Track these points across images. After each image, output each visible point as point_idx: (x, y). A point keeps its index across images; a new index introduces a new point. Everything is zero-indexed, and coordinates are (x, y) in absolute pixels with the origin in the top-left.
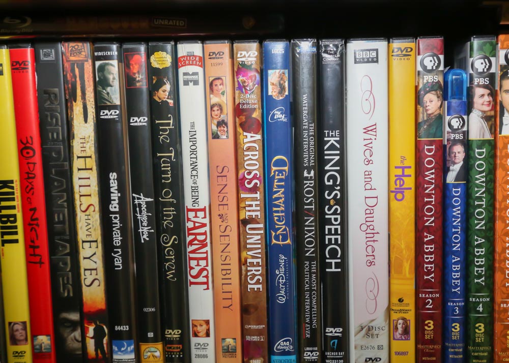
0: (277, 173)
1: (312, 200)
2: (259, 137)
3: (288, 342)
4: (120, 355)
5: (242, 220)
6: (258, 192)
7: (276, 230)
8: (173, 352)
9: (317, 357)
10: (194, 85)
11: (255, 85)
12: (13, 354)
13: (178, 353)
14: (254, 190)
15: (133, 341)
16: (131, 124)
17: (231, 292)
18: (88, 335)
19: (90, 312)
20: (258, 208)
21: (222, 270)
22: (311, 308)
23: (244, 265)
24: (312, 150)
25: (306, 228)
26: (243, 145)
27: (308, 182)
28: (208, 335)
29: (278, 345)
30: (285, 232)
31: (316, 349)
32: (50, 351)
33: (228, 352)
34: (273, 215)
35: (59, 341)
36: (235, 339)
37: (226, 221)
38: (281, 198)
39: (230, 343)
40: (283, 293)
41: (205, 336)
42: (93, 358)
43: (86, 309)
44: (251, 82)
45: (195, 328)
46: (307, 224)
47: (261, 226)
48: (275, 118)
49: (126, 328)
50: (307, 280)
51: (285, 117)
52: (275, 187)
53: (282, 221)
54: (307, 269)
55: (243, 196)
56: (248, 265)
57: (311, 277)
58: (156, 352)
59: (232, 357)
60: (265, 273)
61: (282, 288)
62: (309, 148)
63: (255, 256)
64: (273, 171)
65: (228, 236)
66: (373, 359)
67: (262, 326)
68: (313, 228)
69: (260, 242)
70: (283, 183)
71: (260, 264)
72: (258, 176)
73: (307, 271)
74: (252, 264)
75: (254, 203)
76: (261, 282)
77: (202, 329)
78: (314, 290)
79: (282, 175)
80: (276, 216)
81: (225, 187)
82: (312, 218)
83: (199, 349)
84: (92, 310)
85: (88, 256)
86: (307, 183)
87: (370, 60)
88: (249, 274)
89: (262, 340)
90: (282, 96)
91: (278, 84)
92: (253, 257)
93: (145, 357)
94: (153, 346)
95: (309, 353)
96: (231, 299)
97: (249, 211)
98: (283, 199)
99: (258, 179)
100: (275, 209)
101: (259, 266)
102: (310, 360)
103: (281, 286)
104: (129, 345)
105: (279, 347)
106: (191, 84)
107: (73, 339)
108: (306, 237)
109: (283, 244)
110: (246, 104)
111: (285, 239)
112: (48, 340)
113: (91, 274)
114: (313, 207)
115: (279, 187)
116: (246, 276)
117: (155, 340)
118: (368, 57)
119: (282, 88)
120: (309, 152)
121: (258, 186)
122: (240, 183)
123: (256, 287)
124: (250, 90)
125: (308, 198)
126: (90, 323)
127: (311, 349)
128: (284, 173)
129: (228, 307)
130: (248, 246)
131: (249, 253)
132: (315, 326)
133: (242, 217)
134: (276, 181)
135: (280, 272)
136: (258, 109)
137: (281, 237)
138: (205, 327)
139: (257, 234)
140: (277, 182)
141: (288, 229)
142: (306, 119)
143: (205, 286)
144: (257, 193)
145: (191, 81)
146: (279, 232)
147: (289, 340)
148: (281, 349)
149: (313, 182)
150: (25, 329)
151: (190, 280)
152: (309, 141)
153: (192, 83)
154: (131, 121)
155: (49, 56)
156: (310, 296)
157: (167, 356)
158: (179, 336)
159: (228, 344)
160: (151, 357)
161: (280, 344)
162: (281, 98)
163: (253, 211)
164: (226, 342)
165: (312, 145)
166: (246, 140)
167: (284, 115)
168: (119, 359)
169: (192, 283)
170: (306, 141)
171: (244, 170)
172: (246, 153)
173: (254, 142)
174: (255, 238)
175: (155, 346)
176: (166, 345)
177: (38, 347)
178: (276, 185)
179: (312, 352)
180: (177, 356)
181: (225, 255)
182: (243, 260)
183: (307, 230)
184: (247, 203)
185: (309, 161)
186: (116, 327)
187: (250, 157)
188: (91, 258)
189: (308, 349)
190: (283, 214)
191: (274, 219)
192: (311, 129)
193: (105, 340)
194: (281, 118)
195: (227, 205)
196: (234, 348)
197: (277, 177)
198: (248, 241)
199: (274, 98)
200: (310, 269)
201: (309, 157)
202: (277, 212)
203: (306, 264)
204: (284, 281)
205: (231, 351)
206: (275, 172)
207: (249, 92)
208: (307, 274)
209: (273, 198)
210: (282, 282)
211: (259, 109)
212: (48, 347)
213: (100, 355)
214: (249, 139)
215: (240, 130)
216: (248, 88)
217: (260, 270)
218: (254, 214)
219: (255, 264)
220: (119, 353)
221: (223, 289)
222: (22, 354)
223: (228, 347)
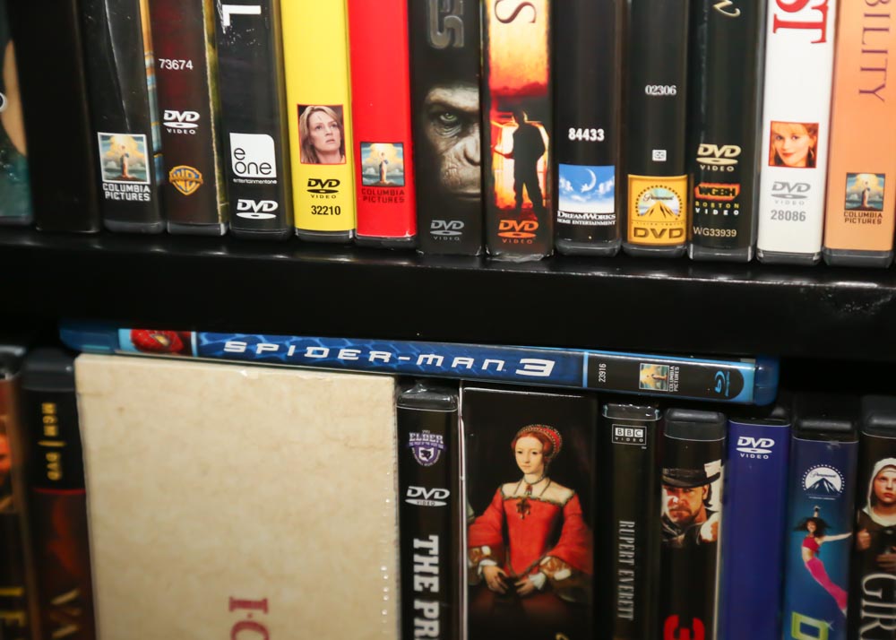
4: (577, 201)
8: (709, 202)
12: (310, 185)
13: (728, 206)
15: (611, 169)
17: (885, 52)
18: (498, 148)
19: (506, 88)
28: (810, 162)
32: (401, 182)
33: (862, 208)
35: (422, 159)
36: (883, 176)
39: (869, 186)
41: (803, 164)
42: (498, 208)
43: (495, 82)
45: (778, 144)
49: (598, 135)
58: (671, 199)
59: (869, 221)
77: (796, 148)
83: (783, 196)
84: (513, 85)
93: (641, 211)
94: (664, 184)
96: (884, 70)
104: (600, 180)
107: (462, 156)
112: (398, 154)
117: (664, 170)
126: (504, 118)
129: (873, 92)
138: (805, 141)
143: (817, 34)
150: (339, 124)
151: (775, 16)
157: (698, 210)
158: (735, 162)
159: (864, 187)
160: (658, 212)
164: (857, 183)
168: (575, 214)
169: (779, 24)
175: (669, 185)
176: (696, 184)
177: (372, 171)
180: (726, 213)
186: (572, 131)
193: (542, 164)
196: (877, 199)
205: (867, 205)
212: (398, 173)
213: (527, 200)
220: (577, 197)
221: (863, 43)
222: (330, 185)
223: (862, 196)
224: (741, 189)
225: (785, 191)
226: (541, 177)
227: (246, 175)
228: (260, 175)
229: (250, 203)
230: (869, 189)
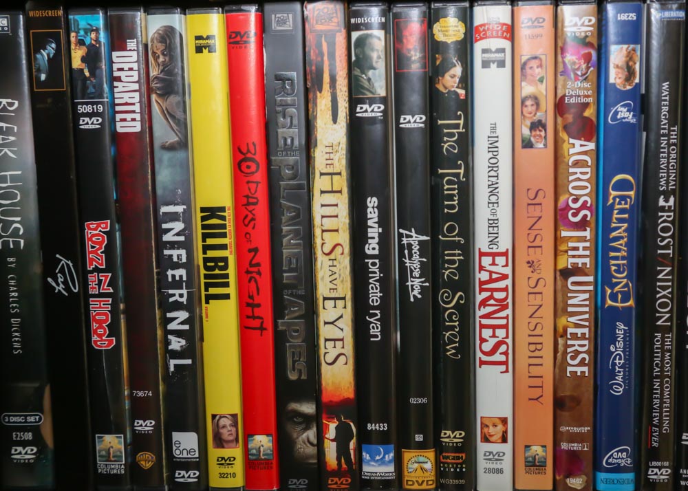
0: (618, 200)
1: (670, 242)
2: (591, 146)
3: (625, 453)
4: (373, 465)
5: (561, 271)
6: (588, 229)
7: (613, 286)
8: (448, 464)
9: (667, 477)
10: (498, 67)
11: (590, 67)
12: (218, 460)
13: (459, 466)
14: (582, 225)
15: (392, 446)
16: (401, 126)
17: (542, 377)
18: (327, 436)
19: (331, 401)
20: (587, 253)
21: (530, 344)
22: (662, 402)
23: (561, 336)
24: (673, 166)
25: (658, 284)
26: (567, 157)
27: (665, 214)
28: (504, 440)
29: (609, 458)
30: (626, 289)
31: (667, 464)
32: (271, 457)
33: (534, 465)
34: (609, 262)
36: (545, 446)
37: (538, 271)
38: (622, 238)
39: (537, 452)
40: (619, 379)
41: (500, 441)
42: (327, 471)
43: (325, 398)
44: (584, 63)
45: (486, 430)
46: (660, 277)
47: (591, 279)
48: (619, 117)
49: (384, 427)
50: (657, 361)
51: (633, 116)
52: (614, 220)
53: (623, 273)
54: (658, 345)
55: (564, 234)
56: (569, 336)
57: (663, 356)
58: (427, 462)
59: (539, 473)
60: (592, 350)
61: (619, 372)
62: (668, 163)
63: (579, 324)
64: (612, 197)
65: (541, 293)
67: (586, 428)
68: (670, 284)
69: (587, 303)
70: (626, 216)
71: (587, 336)
72: (588, 205)
73: (657, 348)
74: (575, 337)
75: (581, 245)
76: (587, 362)
77: (496, 432)
78: (668, 376)
79: (626, 204)
80: (614, 265)
81: (538, 220)
82: (669, 269)
83: (490, 459)
84: (336, 399)
85: (332, 320)
86: (663, 216)
88: (569, 350)
89: (586, 449)
90: (630, 85)
91: (625, 67)
92: (577, 326)
93: (410, 470)
94: (422, 454)
95: (656, 470)
96: (541, 387)
97: (574, 256)
98: (626, 239)
99: (589, 209)
100: (612, 254)
101: (586, 339)
103: (617, 369)
104: (386, 453)
105: (611, 460)
106: (493, 66)
107: (306, 441)
108: (658, 296)
109: (622, 307)
110: (575, 96)
111: (625, 300)
112: (269, 441)
113: (335, 347)
114: (671, 252)
115: (620, 221)
116: (565, 353)
117: (422, 446)
119: (630, 73)
120: (668, 169)
121: (588, 219)
122: (560, 216)
123: (579, 370)
124: (583, 75)
125: (664, 239)
126: (330, 419)
127: (659, 464)
128: (629, 200)
129: (537, 399)
130: (570, 309)
131: (570, 319)
132: (666, 430)
133: (561, 265)
134: (616, 212)
135: (618, 348)
136: (592, 104)
137: (620, 296)
138: (500, 427)
139: (584, 292)
140: (617, 214)
141: (631, 285)
142: (666, 119)
143: (503, 368)
144: (586, 230)
145: (494, 62)
146: (617, 289)
147: (626, 450)
148: (614, 464)
149: (672, 214)
150: (235, 425)
151: (480, 358)
152: (669, 153)
153: (496, 64)
154: (402, 121)
155: (285, 23)
156: (661, 385)
157: (442, 469)
158: (462, 440)
159: (535, 453)
160: (419, 470)
161: (612, 455)
162: (629, 87)
163: (580, 256)
164: (531, 451)
165: (673, 159)
166: (572, 151)
167: (632, 113)
168: (372, 473)
169: (482, 363)
170: (664, 153)
171: (567, 196)
172: (571, 170)
173: (585, 153)
174: (580, 298)
175: (425, 454)
176: (441, 453)
177: (254, 451)
178: (616, 219)
179: (660, 468)
180: (458, 470)
181: (534, 321)
182: (560, 330)
183: (660, 287)
184: (571, 244)
185: (668, 183)
186: (369, 425)
187: (578, 175)
188: (335, 323)
189: (654, 464)
190: (625, 262)
191: (610, 269)
192: (672, 135)
193: (352, 444)
194: (627, 118)
195: (541, 247)
196: (543, 460)
197: (617, 207)
198: (570, 302)
199: (618, 87)
200: (663, 344)
201: (668, 176)
202: (616, 258)
203: (657, 337)
204: (622, 361)
206: (614, 198)
207: (580, 78)
208: (658, 353)
209: (611, 237)
210: (619, 363)
211: (594, 104)
212: (269, 452)
213: (344, 466)
214: (578, 149)
215: (563, 135)
216: (579, 73)
217: (585, 345)
218: (580, 261)
219: (579, 335)
220: (373, 463)
221: (529, 372)
222: (230, 461)
223: (534, 458)
224: (466, 456)
225: (491, 457)
226: (352, 452)
227: (181, 456)
228: (189, 456)
229: (183, 473)
230: (537, 454)
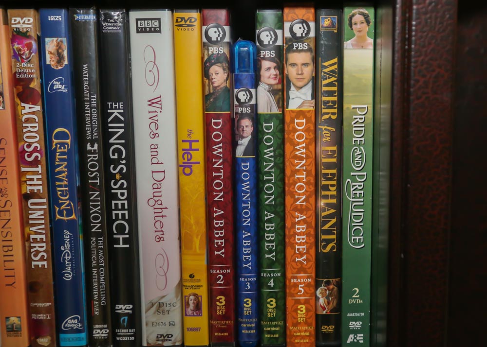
0: (58, 146)
1: (97, 174)
2: (38, 108)
3: (76, 320)
5: (23, 195)
6: (40, 166)
7: (60, 205)
9: (107, 335)
11: (31, 53)
14: (35, 163)
17: (13, 269)
20: (40, 182)
21: (4, 246)
22: (99, 284)
23: (27, 241)
24: (94, 122)
25: (91, 203)
26: (21, 116)
27: (92, 155)
29: (66, 323)
30: (69, 207)
31: (106, 326)
33: (13, 331)
34: (56, 189)
36: (19, 317)
37: (6, 196)
38: (64, 172)
39: (15, 322)
40: (69, 269)
44: (27, 50)
46: (92, 198)
47: (44, 200)
48: (55, 88)
50: (94, 256)
51: (65, 87)
52: (57, 160)
53: (66, 196)
54: (93, 245)
55: (23, 169)
56: (31, 241)
57: (98, 253)
59: (17, 336)
60: (50, 250)
61: (68, 264)
62: (91, 120)
63: (39, 233)
64: (54, 144)
65: (9, 211)
66: (165, 335)
67: (48, 304)
68: (99, 203)
69: (43, 217)
70: (66, 157)
71: (44, 240)
72: (38, 149)
73: (93, 248)
74: (35, 241)
75: (35, 177)
76: (45, 258)
78: (102, 266)
79: (65, 148)
80: (59, 191)
81: (3, 160)
82: (98, 193)
86: (91, 157)
87: (153, 29)
88: (32, 250)
89: (49, 318)
90: (60, 66)
91: (56, 54)
92: (36, 233)
95: (98, 331)
96: (14, 276)
97: (31, 185)
98: (66, 173)
99: (38, 152)
100: (58, 183)
101: (44, 242)
102: (100, 338)
103: (67, 263)
105: (66, 325)
108: (91, 212)
109: (67, 220)
110: (23, 73)
111: (69, 213)
114: (98, 181)
115: (62, 160)
116: (30, 253)
118: (151, 26)
119: (60, 59)
120: (92, 125)
121: (39, 159)
122: (21, 155)
123: (40, 264)
124: (27, 59)
125: (92, 172)
127: (100, 326)
128: (66, 146)
129: (11, 285)
130: (31, 222)
131: (31, 229)
132: (103, 303)
133: (23, 192)
134: (58, 154)
135: (66, 248)
136: (36, 79)
137: (65, 212)
139: (41, 210)
140: (59, 155)
141: (72, 204)
142: (87, 90)
144: (38, 167)
146: (63, 207)
147: (77, 318)
148: (69, 327)
149: (97, 155)
152: (91, 113)
156: (98, 273)
159: (13, 323)
161: (67, 321)
162: (60, 68)
163: (35, 185)
164: (10, 321)
165: (94, 117)
166: (24, 112)
167: (64, 86)
170: (88, 113)
171: (23, 143)
172: (24, 125)
173: (33, 113)
174: (38, 213)
178: (59, 159)
179: (101, 329)
181: (6, 231)
182: (26, 236)
183: (92, 205)
184: (28, 177)
185: (92, 134)
187: (29, 129)
189: (97, 326)
190: (67, 188)
191: (57, 193)
192: (93, 101)
194: (61, 89)
195: (6, 179)
196: (18, 327)
197: (59, 150)
198: (31, 217)
199: (53, 67)
200: (97, 245)
201: (92, 130)
202: (60, 186)
203: (92, 240)
204: (70, 257)
205: (15, 330)
206: (56, 145)
207: (25, 61)
208: (94, 251)
209: (56, 171)
210: (68, 258)
211: (37, 79)
214: (27, 110)
215: (18, 101)
216: (24, 57)
217: (43, 247)
218: (35, 188)
219: (38, 240)
221: (5, 266)
223: (13, 325)
230: (15, 323)
